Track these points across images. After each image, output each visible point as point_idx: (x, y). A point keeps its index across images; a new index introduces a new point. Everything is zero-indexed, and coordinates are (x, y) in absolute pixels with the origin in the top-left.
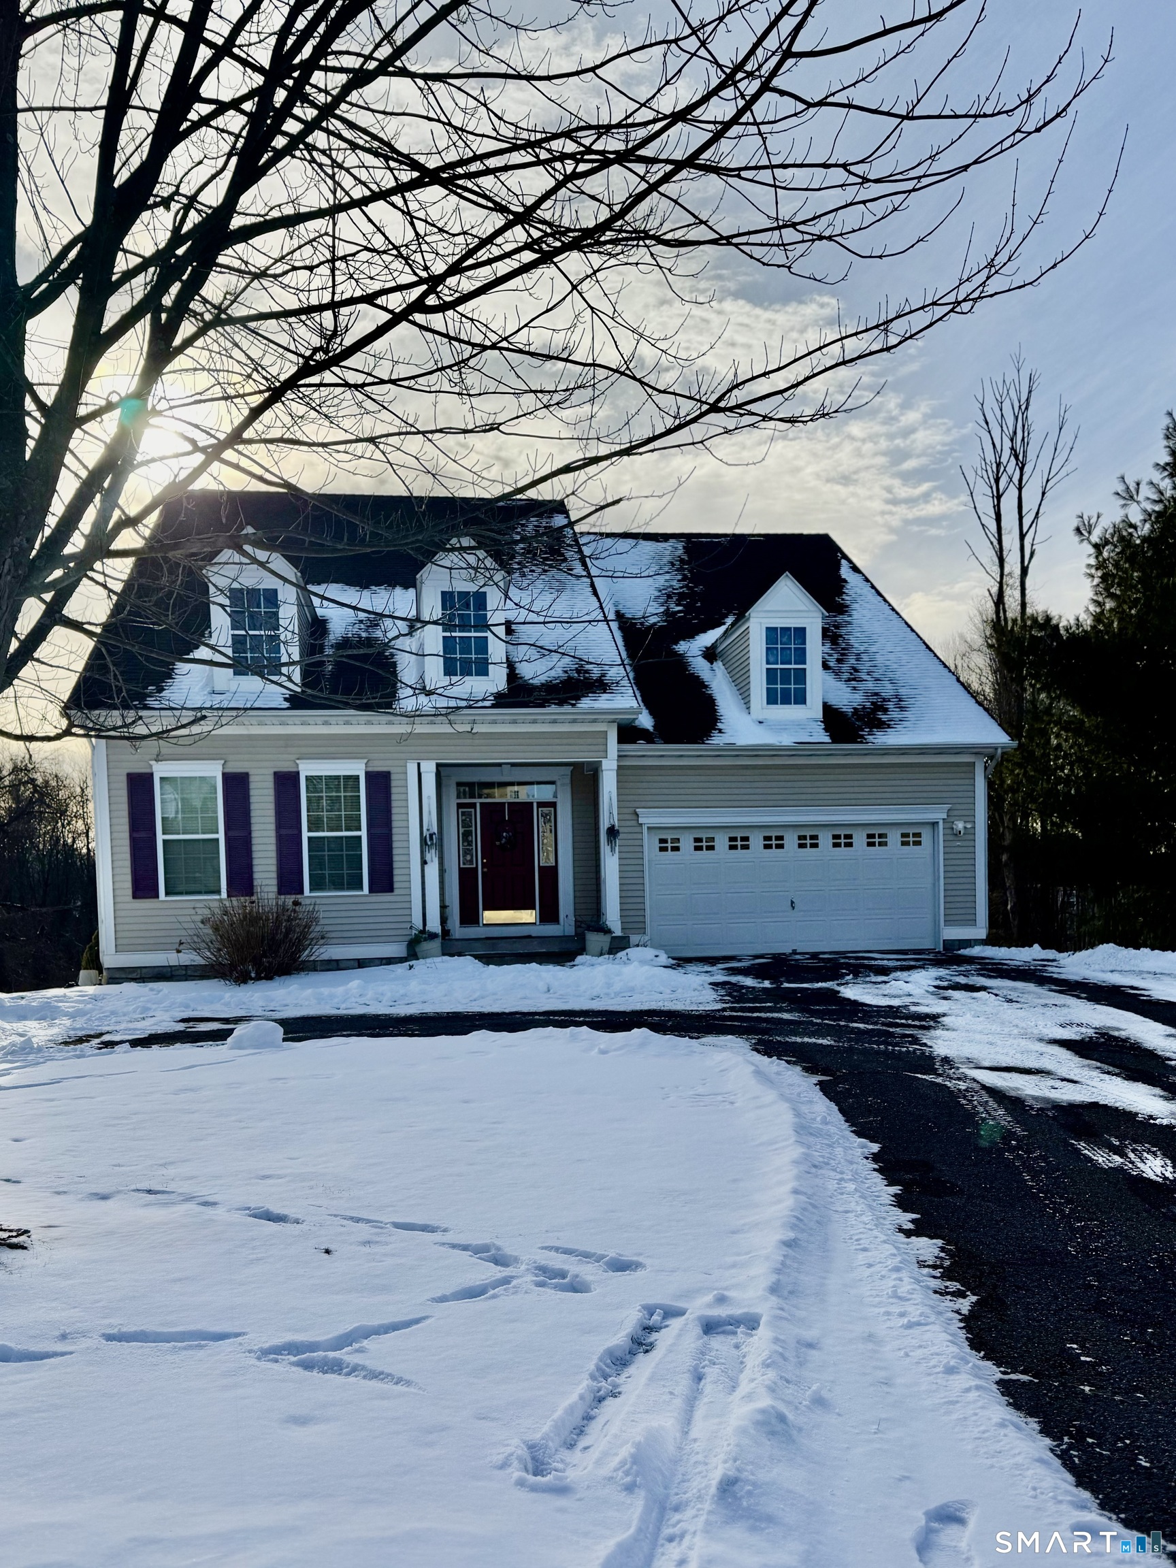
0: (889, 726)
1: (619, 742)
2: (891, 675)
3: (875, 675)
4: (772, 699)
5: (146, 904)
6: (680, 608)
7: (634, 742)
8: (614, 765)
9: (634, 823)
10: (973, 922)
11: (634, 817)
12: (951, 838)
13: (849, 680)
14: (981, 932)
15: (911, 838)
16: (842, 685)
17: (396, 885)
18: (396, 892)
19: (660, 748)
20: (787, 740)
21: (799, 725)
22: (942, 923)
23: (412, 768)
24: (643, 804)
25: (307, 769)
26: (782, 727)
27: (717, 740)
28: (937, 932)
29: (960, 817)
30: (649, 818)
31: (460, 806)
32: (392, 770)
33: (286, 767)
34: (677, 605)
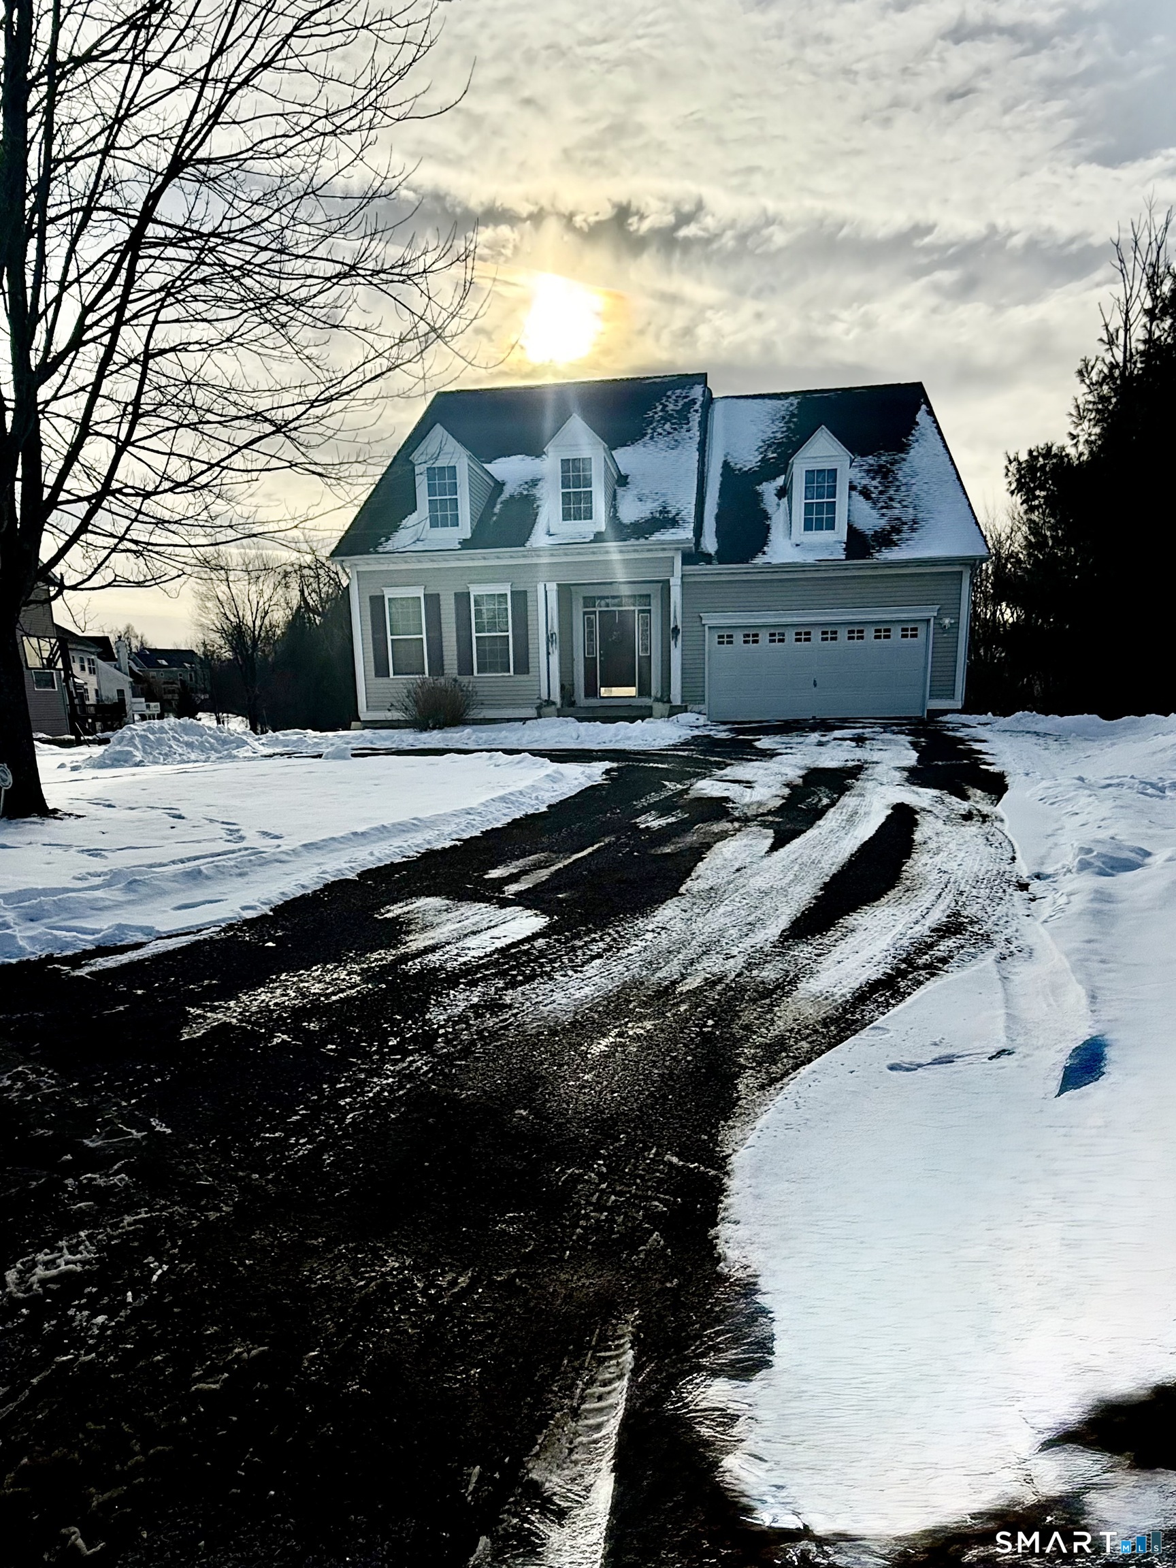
0: (896, 545)
1: (683, 564)
2: (916, 502)
3: (904, 503)
4: (808, 527)
5: (384, 680)
6: (775, 455)
7: (696, 564)
8: (679, 582)
9: (698, 624)
10: (952, 696)
11: (698, 619)
12: (941, 631)
13: (882, 508)
14: (959, 705)
15: (910, 631)
16: (874, 513)
17: (531, 670)
18: (531, 674)
19: (715, 567)
20: (810, 558)
21: (826, 546)
22: (928, 696)
23: (541, 587)
24: (704, 610)
25: (475, 590)
26: (812, 548)
27: (760, 560)
28: (924, 705)
29: (947, 615)
30: (710, 620)
31: (585, 613)
32: (528, 590)
33: (460, 589)
34: (773, 453)
